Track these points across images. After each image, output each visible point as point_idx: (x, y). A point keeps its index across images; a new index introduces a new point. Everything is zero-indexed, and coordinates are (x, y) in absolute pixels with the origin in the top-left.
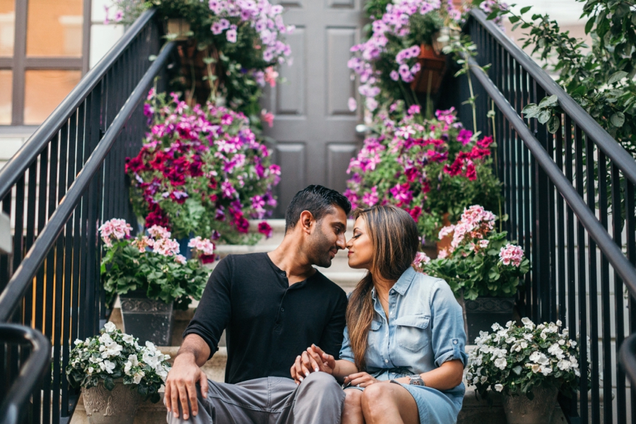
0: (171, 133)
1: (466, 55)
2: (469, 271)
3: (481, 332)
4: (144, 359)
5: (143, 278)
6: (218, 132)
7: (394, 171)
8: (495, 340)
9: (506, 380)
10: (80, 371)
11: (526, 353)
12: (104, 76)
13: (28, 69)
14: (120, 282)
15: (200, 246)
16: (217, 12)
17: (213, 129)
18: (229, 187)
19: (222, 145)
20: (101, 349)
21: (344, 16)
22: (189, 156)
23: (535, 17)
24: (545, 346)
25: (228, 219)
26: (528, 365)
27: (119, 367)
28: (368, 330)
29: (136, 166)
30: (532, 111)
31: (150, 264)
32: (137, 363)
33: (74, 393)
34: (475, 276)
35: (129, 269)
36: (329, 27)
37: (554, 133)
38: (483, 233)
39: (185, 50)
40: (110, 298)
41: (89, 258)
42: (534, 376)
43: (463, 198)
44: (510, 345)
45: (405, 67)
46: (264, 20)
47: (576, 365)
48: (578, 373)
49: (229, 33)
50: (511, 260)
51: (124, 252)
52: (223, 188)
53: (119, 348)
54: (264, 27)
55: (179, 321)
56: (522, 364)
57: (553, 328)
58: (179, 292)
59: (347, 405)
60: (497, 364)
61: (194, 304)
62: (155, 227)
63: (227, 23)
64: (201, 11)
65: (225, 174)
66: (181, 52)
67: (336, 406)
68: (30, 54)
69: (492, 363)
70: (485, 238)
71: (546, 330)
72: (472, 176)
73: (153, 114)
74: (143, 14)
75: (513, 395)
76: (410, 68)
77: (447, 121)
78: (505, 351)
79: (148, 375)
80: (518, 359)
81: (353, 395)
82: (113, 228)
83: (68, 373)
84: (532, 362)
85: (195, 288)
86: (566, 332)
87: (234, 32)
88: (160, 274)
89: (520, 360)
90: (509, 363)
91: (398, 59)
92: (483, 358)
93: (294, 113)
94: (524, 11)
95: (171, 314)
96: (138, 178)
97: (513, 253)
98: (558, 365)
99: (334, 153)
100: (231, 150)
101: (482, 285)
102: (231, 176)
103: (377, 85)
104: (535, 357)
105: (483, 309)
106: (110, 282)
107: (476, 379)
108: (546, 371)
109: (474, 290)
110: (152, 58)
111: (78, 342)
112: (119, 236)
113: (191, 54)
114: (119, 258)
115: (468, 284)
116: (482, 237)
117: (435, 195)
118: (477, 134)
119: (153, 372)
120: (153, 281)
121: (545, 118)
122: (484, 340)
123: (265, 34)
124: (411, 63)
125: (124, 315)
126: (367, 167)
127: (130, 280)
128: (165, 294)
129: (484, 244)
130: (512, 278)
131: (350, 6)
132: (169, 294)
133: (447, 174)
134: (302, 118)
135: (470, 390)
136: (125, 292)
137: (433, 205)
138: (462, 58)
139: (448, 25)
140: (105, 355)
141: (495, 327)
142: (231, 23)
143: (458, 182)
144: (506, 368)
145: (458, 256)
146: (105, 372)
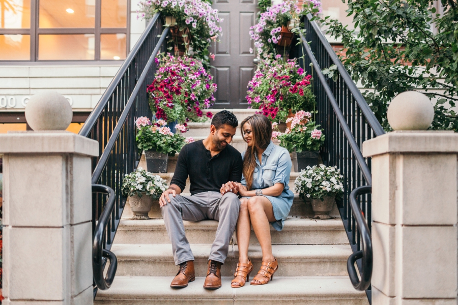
0: (168, 72)
1: (301, 35)
2: (298, 140)
3: (302, 170)
4: (155, 183)
5: (155, 144)
6: (188, 69)
7: (268, 88)
8: (307, 174)
9: (312, 193)
10: (127, 189)
11: (320, 181)
12: (137, 54)
13: (101, 34)
14: (145, 145)
15: (180, 128)
16: (188, 14)
17: (186, 68)
18: (193, 96)
19: (191, 76)
20: (136, 179)
21: (248, 6)
22: (175, 84)
23: (331, 21)
24: (329, 178)
25: (193, 110)
26: (321, 187)
27: (144, 187)
28: (254, 172)
29: (151, 89)
30: (326, 71)
31: (158, 137)
32: (152, 185)
33: (125, 197)
34: (301, 142)
35: (149, 139)
36: (241, 12)
37: (336, 81)
38: (304, 122)
39: (174, 30)
40: (140, 151)
41: (131, 135)
42: (323, 191)
43: (298, 103)
44: (314, 177)
45: (274, 37)
46: (209, 17)
47: (342, 187)
48: (343, 190)
49: (193, 24)
50: (316, 137)
51: (147, 132)
52: (191, 96)
53: (144, 179)
54: (209, 20)
55: (171, 160)
56: (318, 186)
57: (332, 169)
58: (171, 149)
59: (242, 207)
60: (308, 186)
61: (177, 153)
62: (160, 120)
63: (193, 19)
64: (181, 14)
65: (192, 89)
66: (171, 31)
67: (237, 208)
68: (103, 26)
69: (305, 185)
70: (305, 126)
71: (329, 171)
72: (302, 94)
73: (159, 62)
74: (154, 16)
75: (315, 199)
76: (277, 38)
77: (292, 64)
78: (311, 180)
79: (157, 190)
80: (317, 184)
81: (244, 202)
82: (141, 121)
83: (122, 190)
84: (322, 185)
85: (178, 147)
86: (339, 170)
87: (195, 23)
88: (162, 142)
89: (318, 184)
90: (313, 185)
91: (271, 33)
92: (302, 182)
93: (225, 53)
94: (326, 18)
95: (167, 158)
96: (152, 94)
97: (317, 133)
98: (334, 187)
99: (243, 71)
100: (194, 78)
101: (304, 146)
102: (194, 91)
103: (262, 42)
104: (324, 183)
105: (304, 156)
106: (140, 145)
107: (299, 191)
108: (329, 190)
109: (300, 148)
110: (158, 36)
111: (126, 175)
112: (144, 125)
113: (176, 32)
114: (144, 134)
115: (298, 145)
116: (304, 125)
117: (285, 101)
118: (305, 73)
119: (159, 188)
120: (159, 145)
121: (331, 75)
122: (303, 174)
123: (210, 23)
124: (277, 35)
125: (147, 159)
126: (256, 85)
127: (149, 144)
128: (164, 151)
129: (305, 128)
130: (317, 143)
131: (251, 2)
132: (166, 151)
133: (291, 92)
134: (229, 55)
135: (297, 195)
136: (147, 150)
137: (285, 105)
138: (300, 37)
139: (294, 18)
140: (138, 182)
141: (308, 167)
142: (194, 19)
143: (296, 95)
144: (312, 187)
145: (294, 132)
146: (138, 190)
